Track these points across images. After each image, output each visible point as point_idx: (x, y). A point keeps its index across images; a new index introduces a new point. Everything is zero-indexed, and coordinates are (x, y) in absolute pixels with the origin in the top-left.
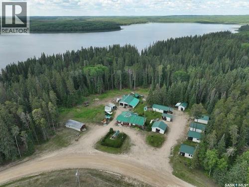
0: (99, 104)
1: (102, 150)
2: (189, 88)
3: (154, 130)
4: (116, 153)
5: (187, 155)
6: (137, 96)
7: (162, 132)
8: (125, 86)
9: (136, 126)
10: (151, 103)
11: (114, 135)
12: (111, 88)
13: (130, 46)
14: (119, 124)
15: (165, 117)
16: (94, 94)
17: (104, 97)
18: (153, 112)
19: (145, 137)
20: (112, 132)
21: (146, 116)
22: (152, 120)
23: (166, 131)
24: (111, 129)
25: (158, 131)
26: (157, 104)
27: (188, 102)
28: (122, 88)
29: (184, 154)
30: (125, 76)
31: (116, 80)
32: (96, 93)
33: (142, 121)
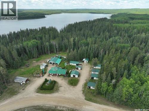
0: (37, 64)
1: (41, 93)
2: (89, 50)
3: (72, 76)
4: (50, 93)
5: (92, 88)
6: (60, 57)
7: (77, 76)
8: (52, 52)
9: (61, 75)
10: (69, 60)
11: (48, 83)
12: (43, 53)
13: (52, 27)
14: (51, 76)
15: (77, 68)
16: (32, 58)
17: (39, 60)
18: (70, 65)
19: (67, 81)
20: (46, 81)
21: (67, 69)
22: (70, 71)
23: (79, 76)
24: (46, 79)
25: (74, 76)
26: (72, 61)
27: (89, 58)
28: (50, 53)
29: (90, 87)
30: (51, 46)
31: (46, 49)
32: (33, 58)
33: (64, 72)
